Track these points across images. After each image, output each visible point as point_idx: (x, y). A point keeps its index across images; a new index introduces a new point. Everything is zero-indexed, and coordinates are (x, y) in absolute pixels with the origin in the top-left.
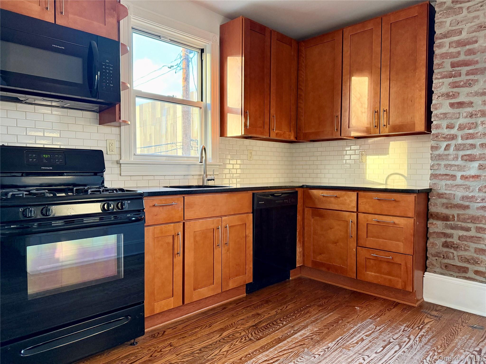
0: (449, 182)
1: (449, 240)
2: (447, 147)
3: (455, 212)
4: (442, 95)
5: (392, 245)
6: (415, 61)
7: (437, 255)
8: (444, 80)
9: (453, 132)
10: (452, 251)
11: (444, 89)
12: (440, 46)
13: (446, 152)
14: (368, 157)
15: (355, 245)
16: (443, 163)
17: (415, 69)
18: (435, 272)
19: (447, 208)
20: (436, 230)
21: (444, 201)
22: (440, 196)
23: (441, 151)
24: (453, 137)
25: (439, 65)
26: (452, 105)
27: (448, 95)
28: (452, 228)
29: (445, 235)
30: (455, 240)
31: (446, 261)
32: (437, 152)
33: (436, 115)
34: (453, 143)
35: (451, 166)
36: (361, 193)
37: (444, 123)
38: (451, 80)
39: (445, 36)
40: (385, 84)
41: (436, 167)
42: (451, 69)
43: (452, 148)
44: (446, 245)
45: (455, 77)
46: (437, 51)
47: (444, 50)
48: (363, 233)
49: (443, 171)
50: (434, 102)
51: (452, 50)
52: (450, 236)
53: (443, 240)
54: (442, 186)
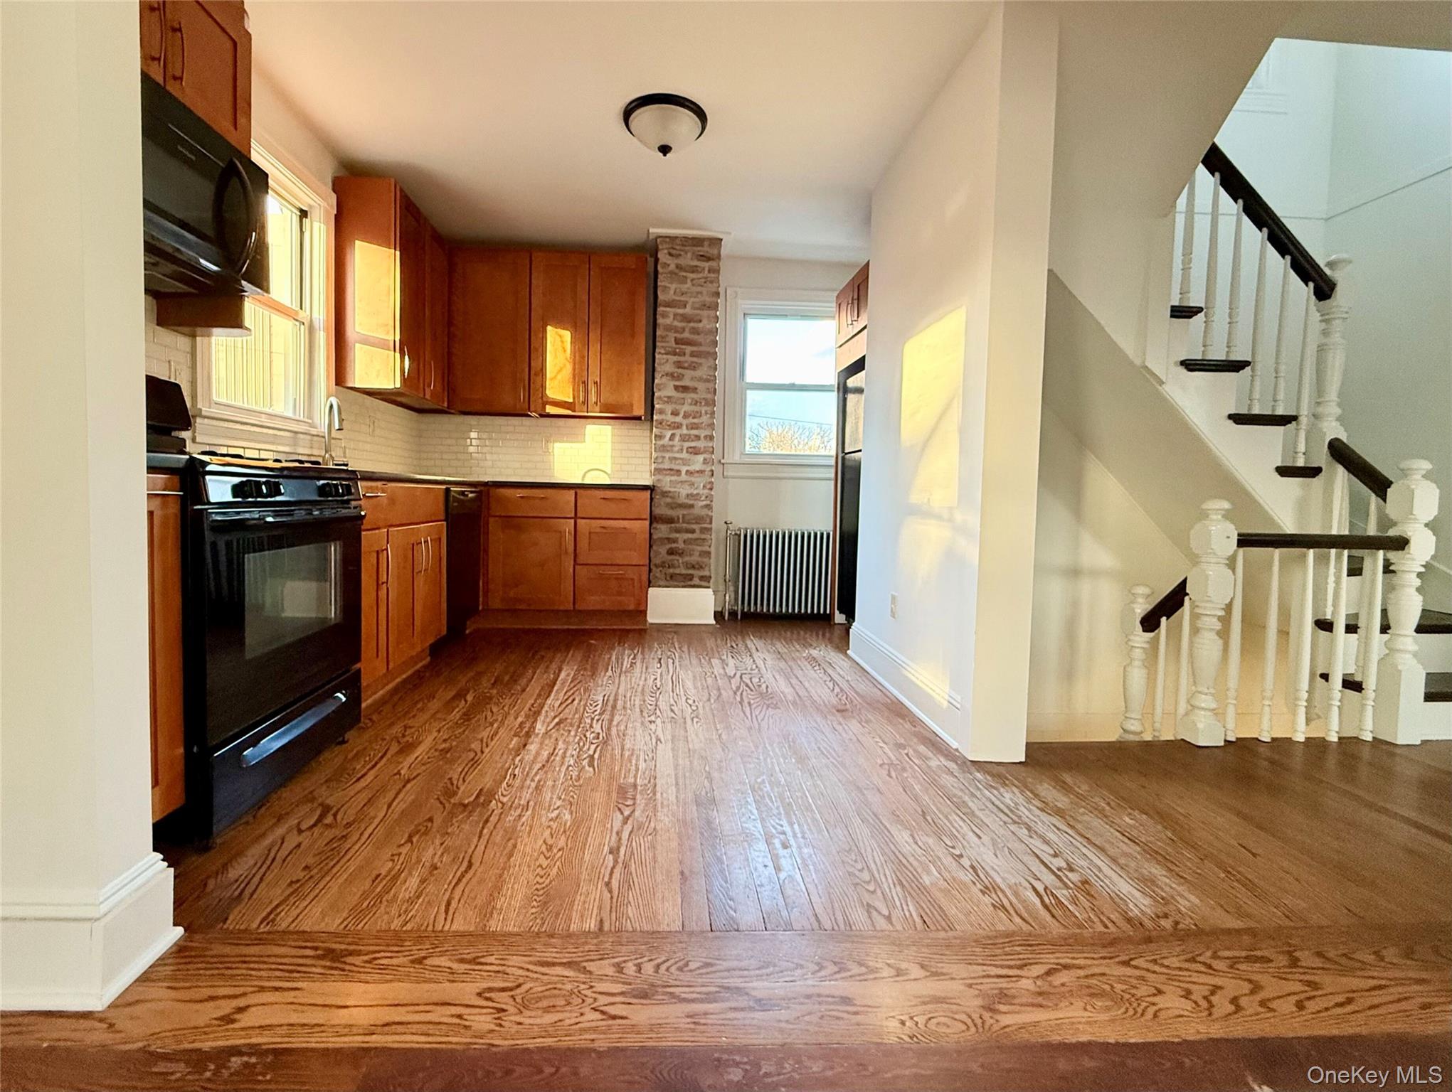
0: (673, 478)
1: (674, 545)
2: (672, 437)
3: (680, 512)
4: (667, 375)
5: (620, 557)
6: (633, 325)
7: (663, 565)
8: (669, 357)
9: (679, 419)
10: (677, 557)
11: (669, 368)
12: (664, 315)
13: (671, 443)
14: (557, 445)
15: (572, 563)
16: (667, 455)
17: (633, 336)
18: (659, 586)
19: (672, 508)
20: (660, 535)
21: (669, 500)
22: (665, 494)
23: (666, 441)
24: (679, 426)
25: (663, 337)
26: (676, 388)
27: (672, 376)
28: (678, 531)
29: (669, 540)
30: (681, 545)
31: (671, 571)
32: (661, 442)
33: (660, 398)
34: (678, 432)
35: (676, 459)
36: (580, 492)
37: (669, 408)
38: (676, 358)
39: (668, 305)
40: (595, 348)
41: (660, 460)
42: (674, 345)
43: (677, 438)
44: (671, 552)
45: (679, 355)
46: (660, 321)
47: (668, 321)
48: (583, 543)
49: (666, 466)
50: (656, 381)
51: (676, 323)
52: (675, 541)
53: (668, 546)
54: (666, 483)
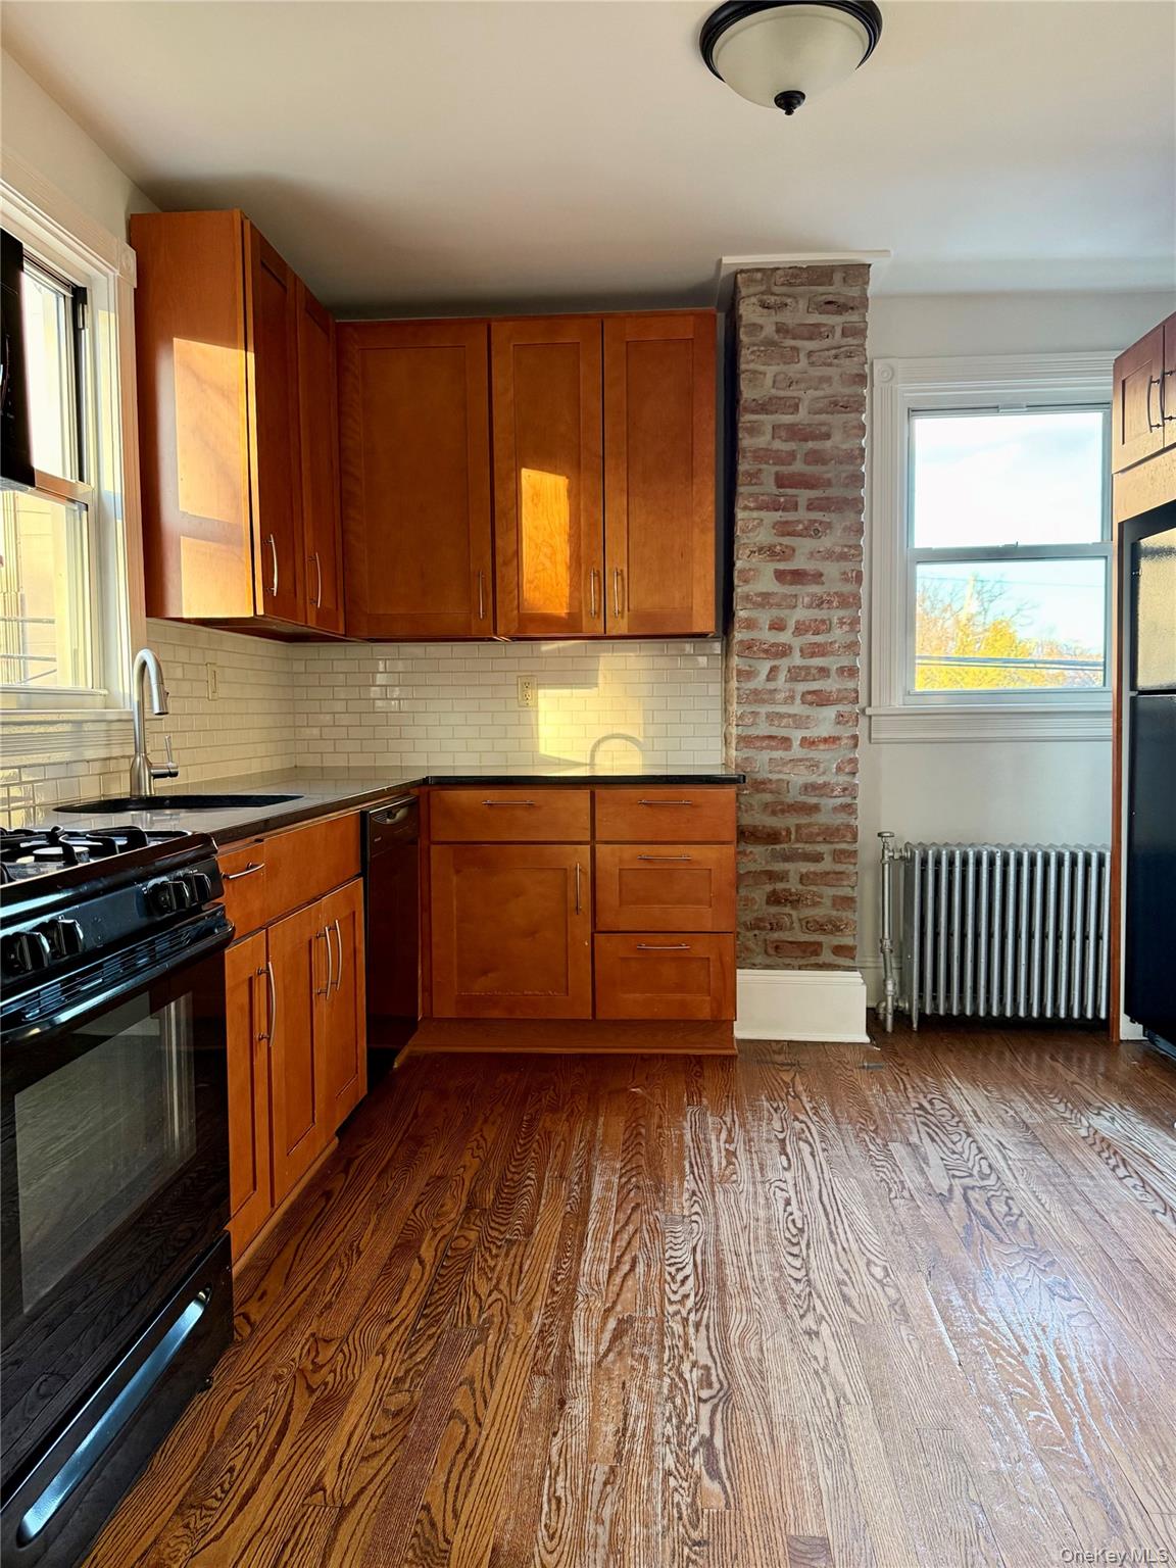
0: (778, 754)
1: (780, 886)
2: (773, 672)
3: (792, 821)
4: (760, 550)
6: (690, 456)
7: (756, 925)
8: (763, 514)
9: (785, 637)
10: (787, 910)
11: (764, 537)
12: (754, 430)
13: (771, 686)
14: (541, 692)
15: (589, 927)
16: (763, 709)
17: (691, 475)
18: (753, 966)
19: (774, 813)
20: (753, 867)
21: (768, 797)
22: (760, 786)
23: (759, 682)
24: (784, 651)
25: (748, 474)
26: (780, 575)
27: (770, 552)
28: (787, 858)
29: (772, 876)
30: (793, 885)
31: (776, 935)
32: (751, 685)
33: (747, 598)
34: (784, 664)
35: (781, 716)
36: (601, 792)
37: (764, 617)
38: (777, 516)
39: (763, 408)
40: (617, 503)
41: (748, 720)
42: (775, 490)
43: (782, 676)
44: (775, 899)
45: (784, 510)
46: (746, 441)
47: (762, 441)
48: (609, 895)
49: (763, 729)
50: (739, 564)
51: (778, 445)
52: (782, 877)
53: (769, 888)
54: (762, 763)
